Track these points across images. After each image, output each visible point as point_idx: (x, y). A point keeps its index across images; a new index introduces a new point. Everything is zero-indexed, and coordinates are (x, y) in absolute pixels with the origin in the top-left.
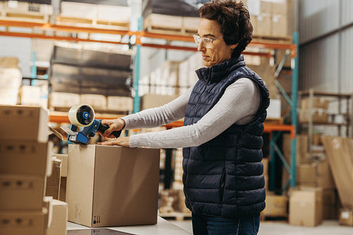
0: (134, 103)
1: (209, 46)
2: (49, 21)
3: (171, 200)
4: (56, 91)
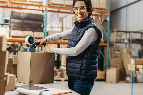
0: (44, 34)
2: (9, 1)
3: (59, 73)
4: (12, 30)
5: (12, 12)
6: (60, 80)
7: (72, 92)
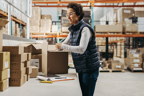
1: (71, 16)
2: (60, 1)
3: (108, 64)
4: (63, 26)
5: (63, 11)
6: (108, 71)
7: (74, 79)
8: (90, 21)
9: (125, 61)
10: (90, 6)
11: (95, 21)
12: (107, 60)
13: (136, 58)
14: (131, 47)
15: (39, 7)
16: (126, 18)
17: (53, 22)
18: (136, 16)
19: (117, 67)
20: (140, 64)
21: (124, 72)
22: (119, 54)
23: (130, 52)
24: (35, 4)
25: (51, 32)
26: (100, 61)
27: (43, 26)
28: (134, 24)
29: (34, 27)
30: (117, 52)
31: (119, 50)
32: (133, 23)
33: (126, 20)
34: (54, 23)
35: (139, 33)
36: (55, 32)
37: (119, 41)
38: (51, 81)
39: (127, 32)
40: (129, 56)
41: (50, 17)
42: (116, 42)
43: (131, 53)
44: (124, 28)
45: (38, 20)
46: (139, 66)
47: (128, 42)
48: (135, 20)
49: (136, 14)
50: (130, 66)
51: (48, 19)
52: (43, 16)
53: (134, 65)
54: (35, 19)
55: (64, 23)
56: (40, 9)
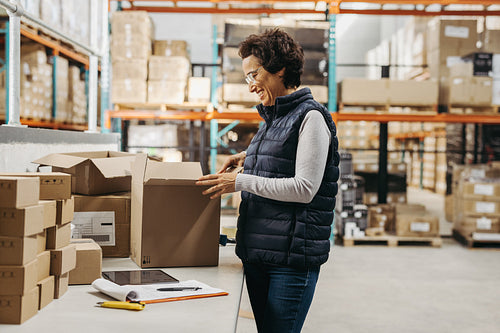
0: (329, 92)
3: (384, 218)
4: (229, 82)
5: (228, 27)
6: (384, 243)
7: (226, 295)
8: (322, 65)
9: (447, 204)
10: (327, 12)
11: (340, 65)
12: (382, 200)
13: (485, 199)
14: (469, 156)
15: (144, 14)
16: (452, 55)
17: (193, 65)
18: (488, 49)
19: (416, 227)
20: (496, 221)
21: (439, 247)
22: (429, 178)
23: (463, 174)
24: (131, 2)
25: (186, 100)
26: (356, 207)
27: (159, 80)
28: (480, 79)
29: (128, 82)
30: (422, 170)
31: (429, 166)
32: (475, 74)
33: (454, 62)
34: (198, 70)
35: (496, 110)
36: (200, 100)
37: (429, 132)
38: (138, 302)
39: (456, 106)
40: (460, 189)
41: (183, 48)
42: (421, 135)
43: (467, 180)
44: (443, 92)
45: (142, 58)
46: (492, 225)
47: (459, 139)
48: (483, 63)
49: (487, 41)
50: (463, 224)
51: (175, 54)
52: (160, 45)
53: (475, 224)
54: (129, 55)
55: (233, 71)
56: (147, 20)
